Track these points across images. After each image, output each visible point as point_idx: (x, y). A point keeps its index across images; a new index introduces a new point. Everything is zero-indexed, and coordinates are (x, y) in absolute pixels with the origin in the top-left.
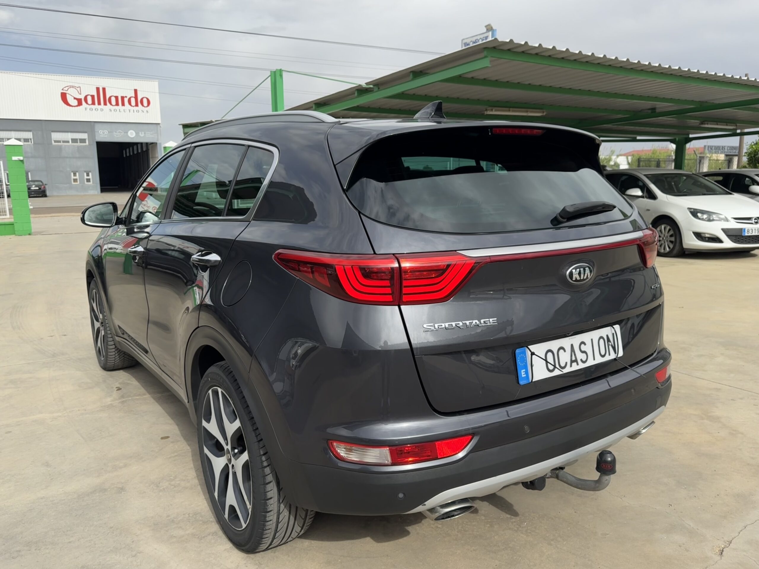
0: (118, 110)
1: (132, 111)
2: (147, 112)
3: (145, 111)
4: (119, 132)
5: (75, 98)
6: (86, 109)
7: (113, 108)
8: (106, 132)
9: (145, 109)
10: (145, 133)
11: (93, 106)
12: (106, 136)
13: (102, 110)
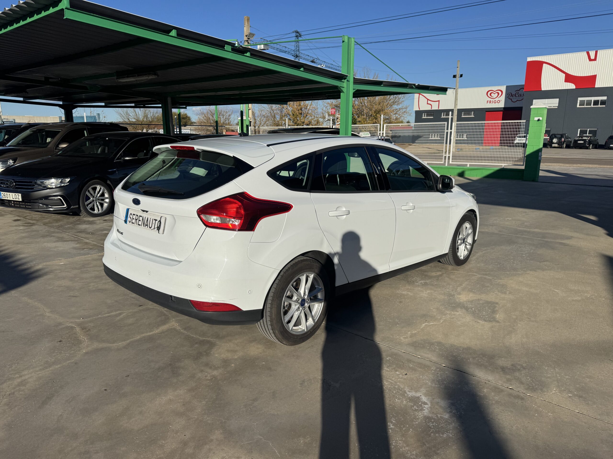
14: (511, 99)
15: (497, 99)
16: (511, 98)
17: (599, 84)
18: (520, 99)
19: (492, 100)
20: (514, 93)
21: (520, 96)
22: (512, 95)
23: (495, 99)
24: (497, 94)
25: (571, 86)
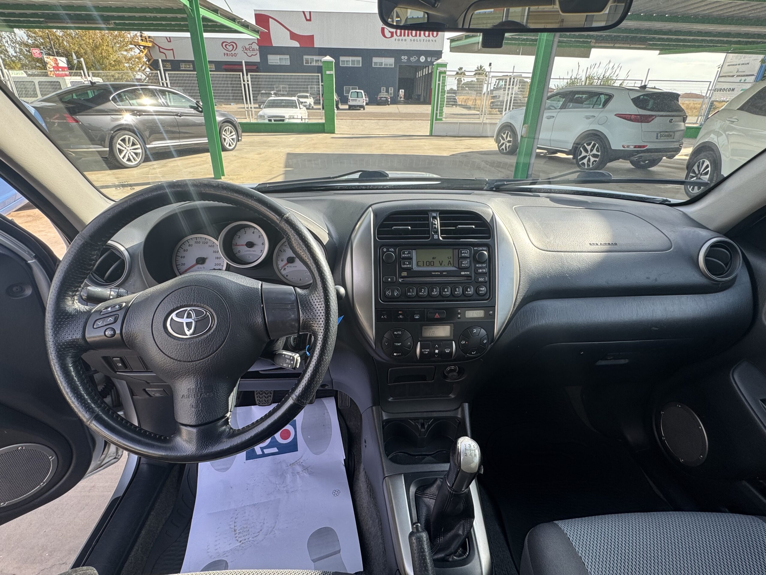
0: (416, 40)
1: (425, 41)
2: (435, 41)
3: (434, 41)
4: (415, 58)
5: (390, 32)
6: (395, 40)
7: (413, 38)
8: (406, 57)
9: (434, 39)
10: (431, 59)
11: (400, 38)
12: (406, 61)
13: (405, 40)
14: (246, 53)
15: (233, 52)
16: (246, 51)
17: (317, 44)
18: (255, 54)
19: (228, 52)
20: (247, 47)
21: (254, 50)
22: (246, 49)
23: (231, 52)
24: (231, 47)
25: (296, 44)
